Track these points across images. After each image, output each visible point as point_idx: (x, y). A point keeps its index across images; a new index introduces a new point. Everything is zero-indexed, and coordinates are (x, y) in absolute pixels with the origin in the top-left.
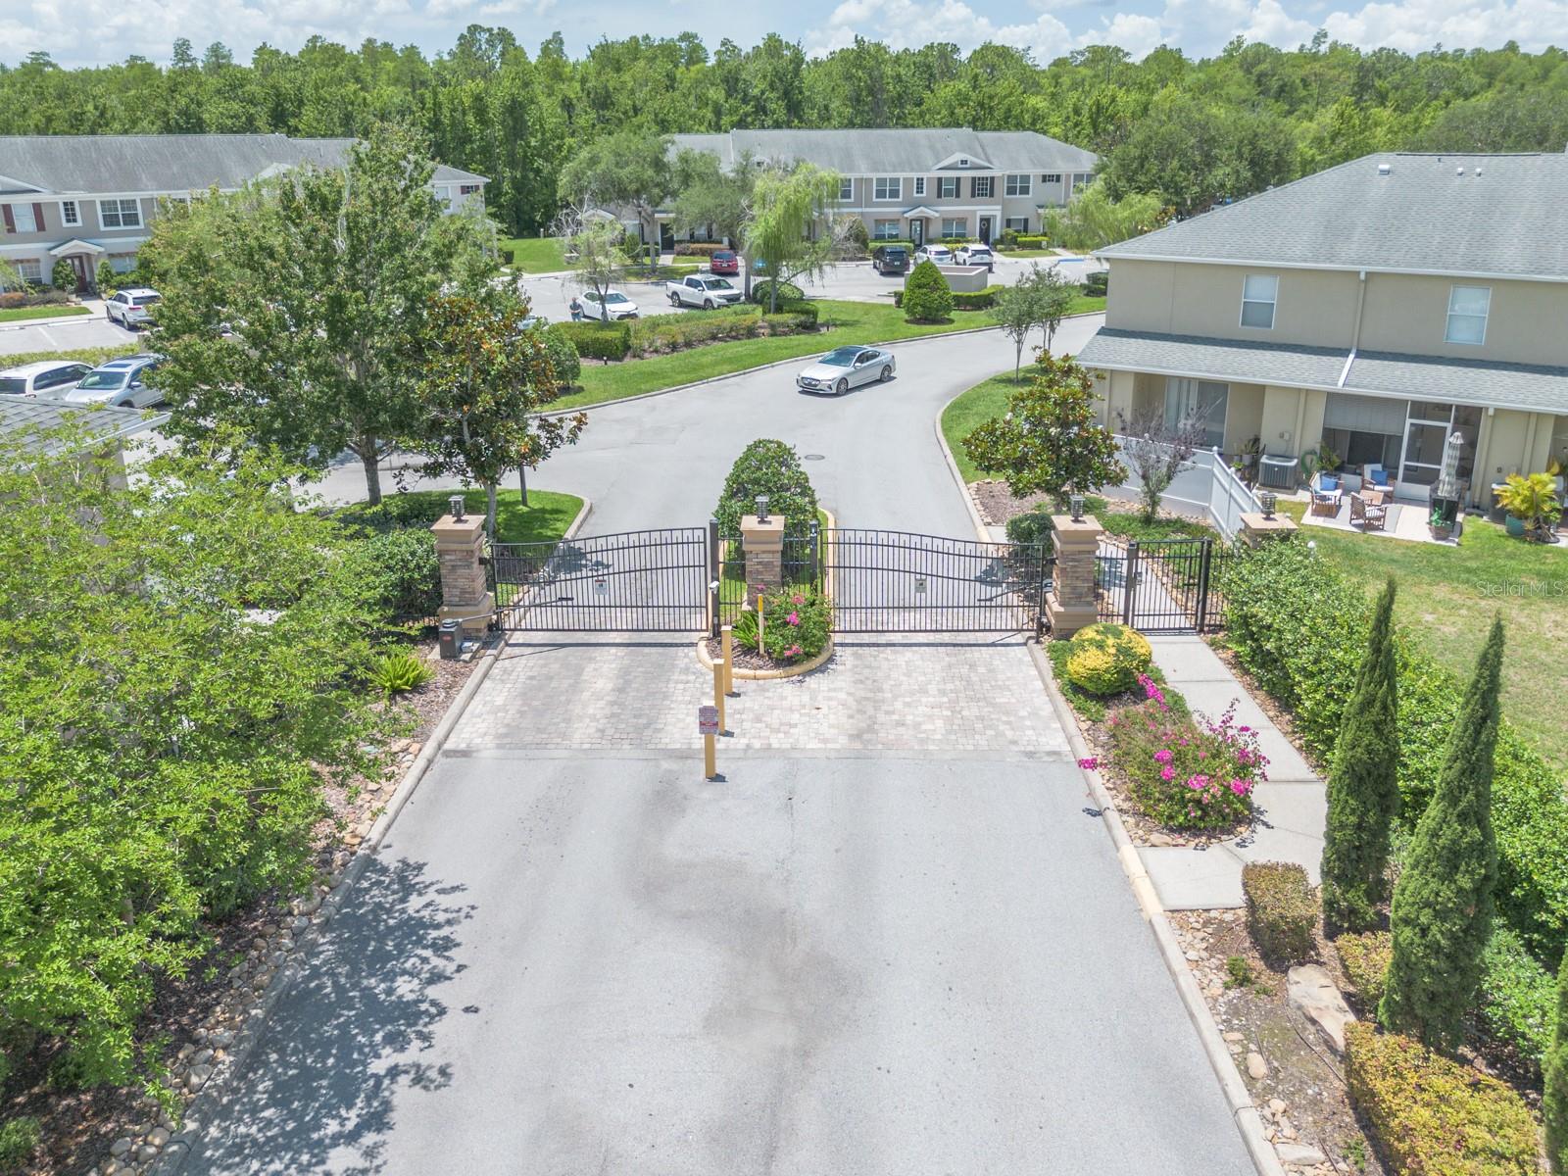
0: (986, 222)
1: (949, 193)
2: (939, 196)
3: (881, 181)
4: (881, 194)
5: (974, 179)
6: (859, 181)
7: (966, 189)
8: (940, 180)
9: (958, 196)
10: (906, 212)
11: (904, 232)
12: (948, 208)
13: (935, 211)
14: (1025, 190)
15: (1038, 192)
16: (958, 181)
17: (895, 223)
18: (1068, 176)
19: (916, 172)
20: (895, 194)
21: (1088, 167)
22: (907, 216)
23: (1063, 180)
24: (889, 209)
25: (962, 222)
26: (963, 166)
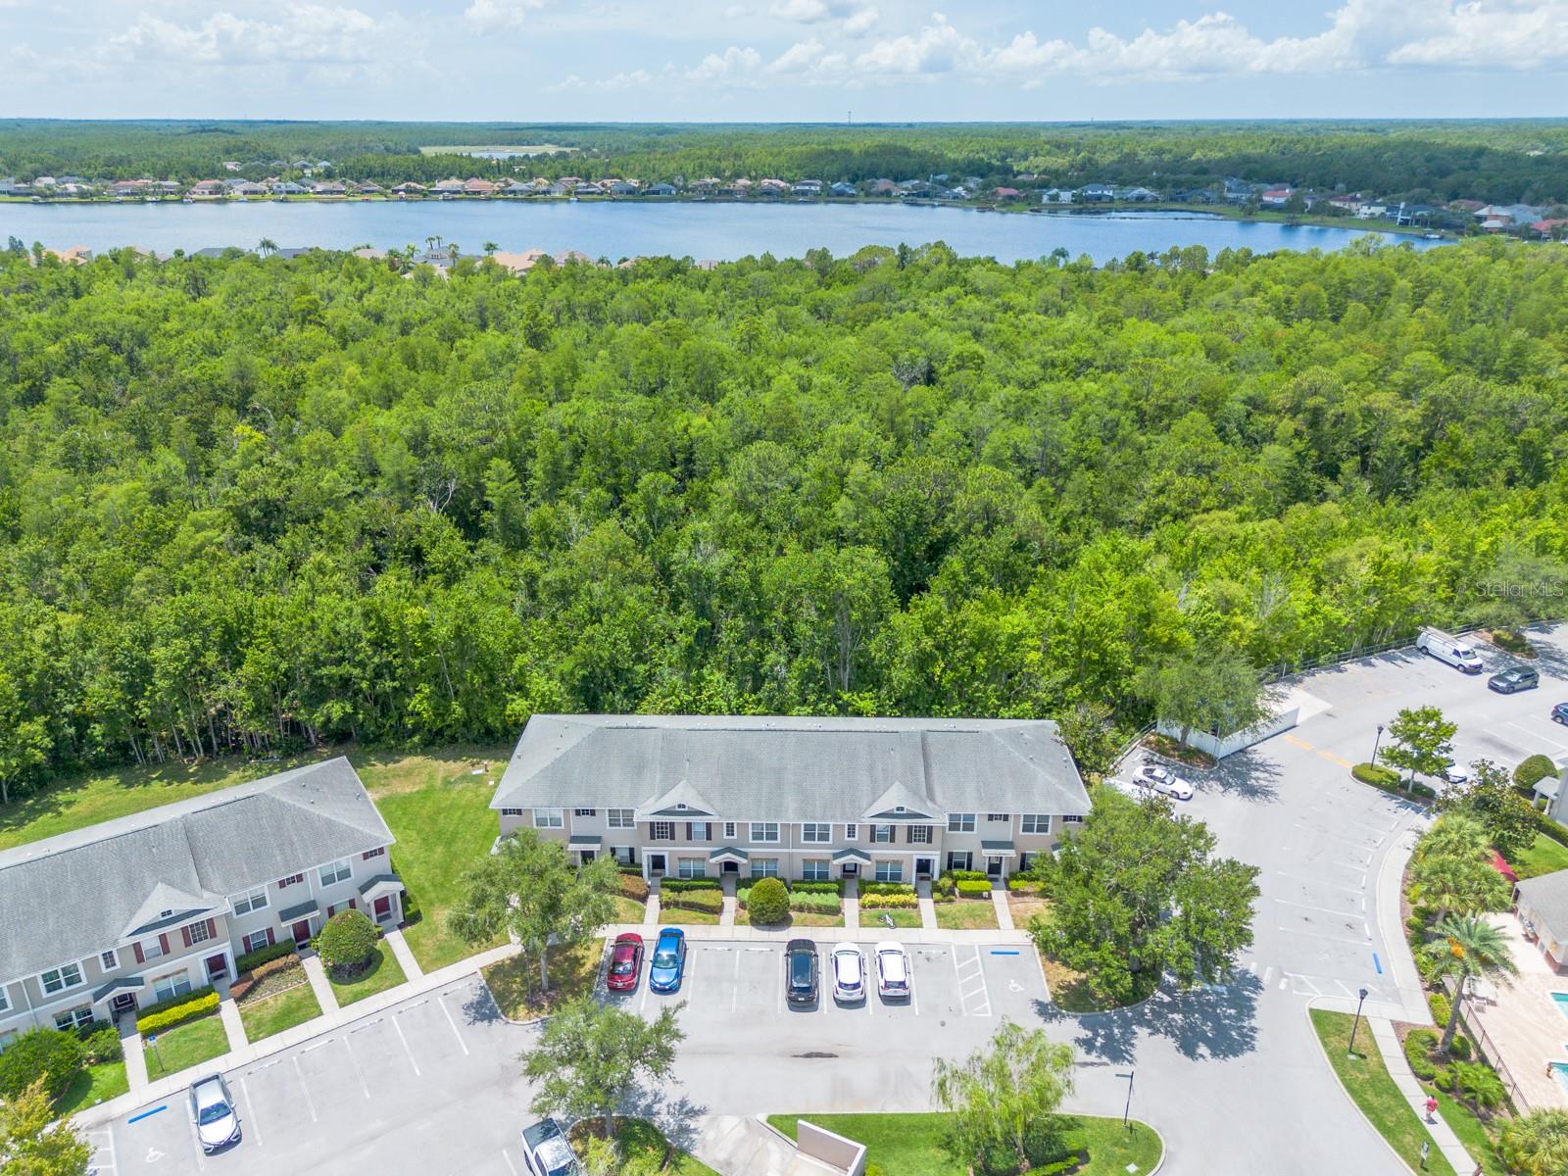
0: (923, 866)
1: (882, 838)
2: (872, 840)
3: (808, 827)
4: (809, 836)
5: (910, 828)
6: (785, 826)
7: (901, 835)
8: (873, 827)
9: (892, 840)
10: (836, 856)
11: (835, 872)
12: (882, 852)
13: (867, 857)
14: (969, 827)
15: (983, 830)
16: (893, 828)
17: (825, 862)
18: (1017, 817)
19: (848, 819)
20: (824, 837)
21: (1040, 807)
22: (836, 862)
23: (1011, 820)
24: (818, 851)
25: (898, 863)
26: (899, 814)
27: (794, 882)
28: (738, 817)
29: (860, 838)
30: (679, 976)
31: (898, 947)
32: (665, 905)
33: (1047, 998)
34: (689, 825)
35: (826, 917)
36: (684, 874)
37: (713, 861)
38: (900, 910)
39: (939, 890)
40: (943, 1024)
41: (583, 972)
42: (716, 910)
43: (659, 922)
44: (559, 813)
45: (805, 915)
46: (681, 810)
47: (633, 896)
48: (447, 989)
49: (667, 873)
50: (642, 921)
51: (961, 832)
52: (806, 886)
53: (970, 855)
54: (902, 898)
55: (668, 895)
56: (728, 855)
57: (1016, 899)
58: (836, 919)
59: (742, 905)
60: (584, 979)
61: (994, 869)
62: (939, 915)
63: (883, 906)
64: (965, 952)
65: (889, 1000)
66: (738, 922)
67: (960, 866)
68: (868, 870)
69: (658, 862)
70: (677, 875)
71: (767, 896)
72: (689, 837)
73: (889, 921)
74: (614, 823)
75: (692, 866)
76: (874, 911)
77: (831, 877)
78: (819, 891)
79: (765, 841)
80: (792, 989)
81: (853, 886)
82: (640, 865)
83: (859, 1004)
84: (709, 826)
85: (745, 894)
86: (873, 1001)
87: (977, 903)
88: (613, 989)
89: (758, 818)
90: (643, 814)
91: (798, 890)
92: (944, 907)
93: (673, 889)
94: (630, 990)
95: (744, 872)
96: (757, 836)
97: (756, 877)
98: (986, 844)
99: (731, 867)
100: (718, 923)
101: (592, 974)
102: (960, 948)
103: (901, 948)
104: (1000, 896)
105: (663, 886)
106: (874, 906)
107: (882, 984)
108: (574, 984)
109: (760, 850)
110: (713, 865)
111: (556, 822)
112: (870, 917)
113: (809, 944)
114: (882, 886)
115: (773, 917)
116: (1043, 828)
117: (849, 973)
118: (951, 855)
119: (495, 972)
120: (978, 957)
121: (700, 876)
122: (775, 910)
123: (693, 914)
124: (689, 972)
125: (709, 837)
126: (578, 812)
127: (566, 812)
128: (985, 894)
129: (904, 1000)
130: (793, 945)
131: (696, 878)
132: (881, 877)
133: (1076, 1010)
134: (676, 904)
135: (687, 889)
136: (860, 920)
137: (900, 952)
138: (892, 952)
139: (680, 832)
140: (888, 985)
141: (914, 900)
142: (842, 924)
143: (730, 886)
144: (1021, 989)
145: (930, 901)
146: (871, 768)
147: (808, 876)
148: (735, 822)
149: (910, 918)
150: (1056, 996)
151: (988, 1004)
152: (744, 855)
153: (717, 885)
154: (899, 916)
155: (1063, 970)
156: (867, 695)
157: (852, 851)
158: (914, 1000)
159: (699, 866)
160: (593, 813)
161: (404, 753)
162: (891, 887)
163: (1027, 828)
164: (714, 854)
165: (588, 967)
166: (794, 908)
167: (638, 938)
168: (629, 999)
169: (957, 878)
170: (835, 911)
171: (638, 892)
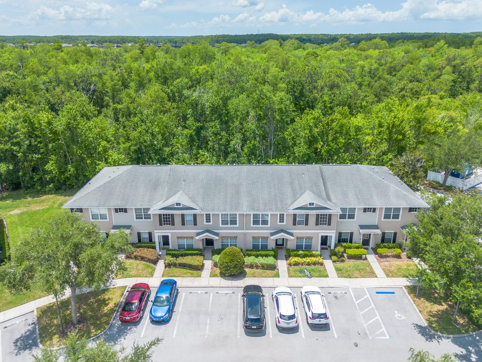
0: (324, 241)
1: (300, 223)
2: (294, 224)
3: (255, 216)
4: (256, 222)
5: (317, 215)
6: (242, 215)
7: (312, 220)
8: (295, 216)
9: (307, 224)
10: (272, 234)
11: (271, 245)
12: (301, 231)
13: (291, 234)
14: (352, 217)
15: (361, 218)
16: (307, 216)
17: (266, 238)
18: (381, 209)
19: (279, 211)
20: (265, 222)
21: (394, 203)
22: (272, 238)
23: (378, 211)
24: (262, 231)
25: (310, 238)
26: (311, 207)
27: (247, 250)
28: (213, 210)
29: (287, 222)
30: (170, 311)
31: (317, 289)
32: (168, 266)
33: (425, 324)
34: (183, 216)
35: (268, 272)
36: (181, 247)
37: (197, 238)
38: (313, 267)
39: (336, 255)
40: (356, 345)
41: (106, 309)
42: (199, 268)
43: (163, 276)
44: (104, 211)
45: (254, 270)
46: (178, 206)
47: (149, 261)
48: (7, 324)
49: (171, 247)
50: (152, 276)
51: (347, 220)
52: (254, 253)
53: (352, 234)
54: (314, 259)
55: (169, 259)
56: (207, 234)
57: (382, 260)
58: (275, 272)
59: (215, 265)
60: (106, 315)
61: (366, 242)
62: (338, 270)
63: (302, 264)
64: (359, 292)
65: (315, 327)
66: (213, 275)
67: (345, 241)
68: (292, 243)
69: (166, 240)
70: (177, 248)
71: (231, 257)
72: (183, 224)
73: (307, 273)
74: (139, 217)
75: (185, 242)
76: (296, 268)
77: (269, 247)
78: (262, 256)
79: (229, 226)
80: (247, 320)
81: (283, 253)
82: (154, 243)
83: (294, 330)
84: (195, 216)
85: (217, 258)
86: (304, 328)
87: (359, 262)
88: (124, 322)
89: (225, 211)
90: (155, 210)
91: (249, 255)
92: (339, 265)
93: (173, 256)
94: (135, 322)
95: (217, 245)
96: (225, 222)
97: (224, 247)
98: (362, 227)
99: (209, 242)
100: (200, 276)
101: (112, 311)
102: (355, 290)
103: (318, 290)
104: (372, 258)
105: (167, 254)
106: (296, 264)
107: (310, 315)
108: (98, 319)
109: (226, 231)
110: (198, 242)
111: (103, 217)
112: (294, 271)
113: (258, 288)
114: (301, 252)
115: (234, 271)
116: (396, 217)
117: (286, 308)
118: (340, 234)
119: (46, 312)
120: (368, 296)
121: (190, 248)
122: (235, 267)
123: (185, 271)
124: (179, 308)
125: (195, 224)
126: (116, 210)
127: (109, 210)
128: (364, 256)
129: (325, 327)
130: (247, 289)
131: (188, 249)
132: (299, 247)
133: (449, 333)
134: (175, 265)
135: (182, 255)
136: (289, 273)
137: (319, 293)
138: (313, 293)
139: (178, 220)
140: (314, 317)
141: (321, 261)
142: (277, 276)
143: (208, 254)
144: (403, 317)
145: (330, 262)
146: (292, 184)
147: (255, 248)
148: (211, 213)
149: (320, 271)
150: (430, 323)
151: (384, 329)
152: (217, 234)
153: (201, 253)
154: (313, 270)
155: (427, 304)
156: (282, 160)
157: (282, 231)
158: (332, 326)
159: (190, 242)
160: (125, 210)
161: (45, 193)
162: (306, 253)
163: (387, 217)
164: (198, 234)
165: (111, 305)
166: (247, 266)
167: (146, 286)
168: (134, 329)
169: (345, 248)
170: (273, 267)
171: (151, 258)
